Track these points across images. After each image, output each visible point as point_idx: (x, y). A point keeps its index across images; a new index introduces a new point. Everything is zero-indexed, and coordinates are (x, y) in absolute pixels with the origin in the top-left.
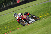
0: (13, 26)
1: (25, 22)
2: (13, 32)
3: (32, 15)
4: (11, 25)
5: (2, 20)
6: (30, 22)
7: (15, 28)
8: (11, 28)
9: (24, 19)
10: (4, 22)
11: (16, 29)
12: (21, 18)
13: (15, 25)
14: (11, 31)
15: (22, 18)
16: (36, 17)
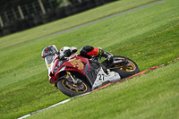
0: (164, 48)
1: (78, 84)
2: (165, 68)
3: (109, 56)
4: (159, 43)
5: (126, 27)
6: (97, 83)
7: (171, 55)
8: (159, 55)
9: (76, 73)
10: (134, 35)
11: (176, 57)
12: (63, 69)
13: (171, 45)
14: (159, 66)
15: (67, 67)
16: (124, 64)
